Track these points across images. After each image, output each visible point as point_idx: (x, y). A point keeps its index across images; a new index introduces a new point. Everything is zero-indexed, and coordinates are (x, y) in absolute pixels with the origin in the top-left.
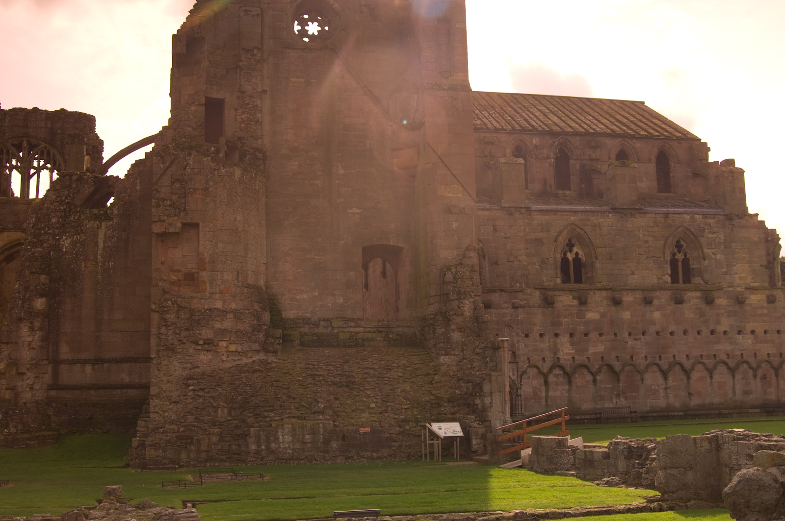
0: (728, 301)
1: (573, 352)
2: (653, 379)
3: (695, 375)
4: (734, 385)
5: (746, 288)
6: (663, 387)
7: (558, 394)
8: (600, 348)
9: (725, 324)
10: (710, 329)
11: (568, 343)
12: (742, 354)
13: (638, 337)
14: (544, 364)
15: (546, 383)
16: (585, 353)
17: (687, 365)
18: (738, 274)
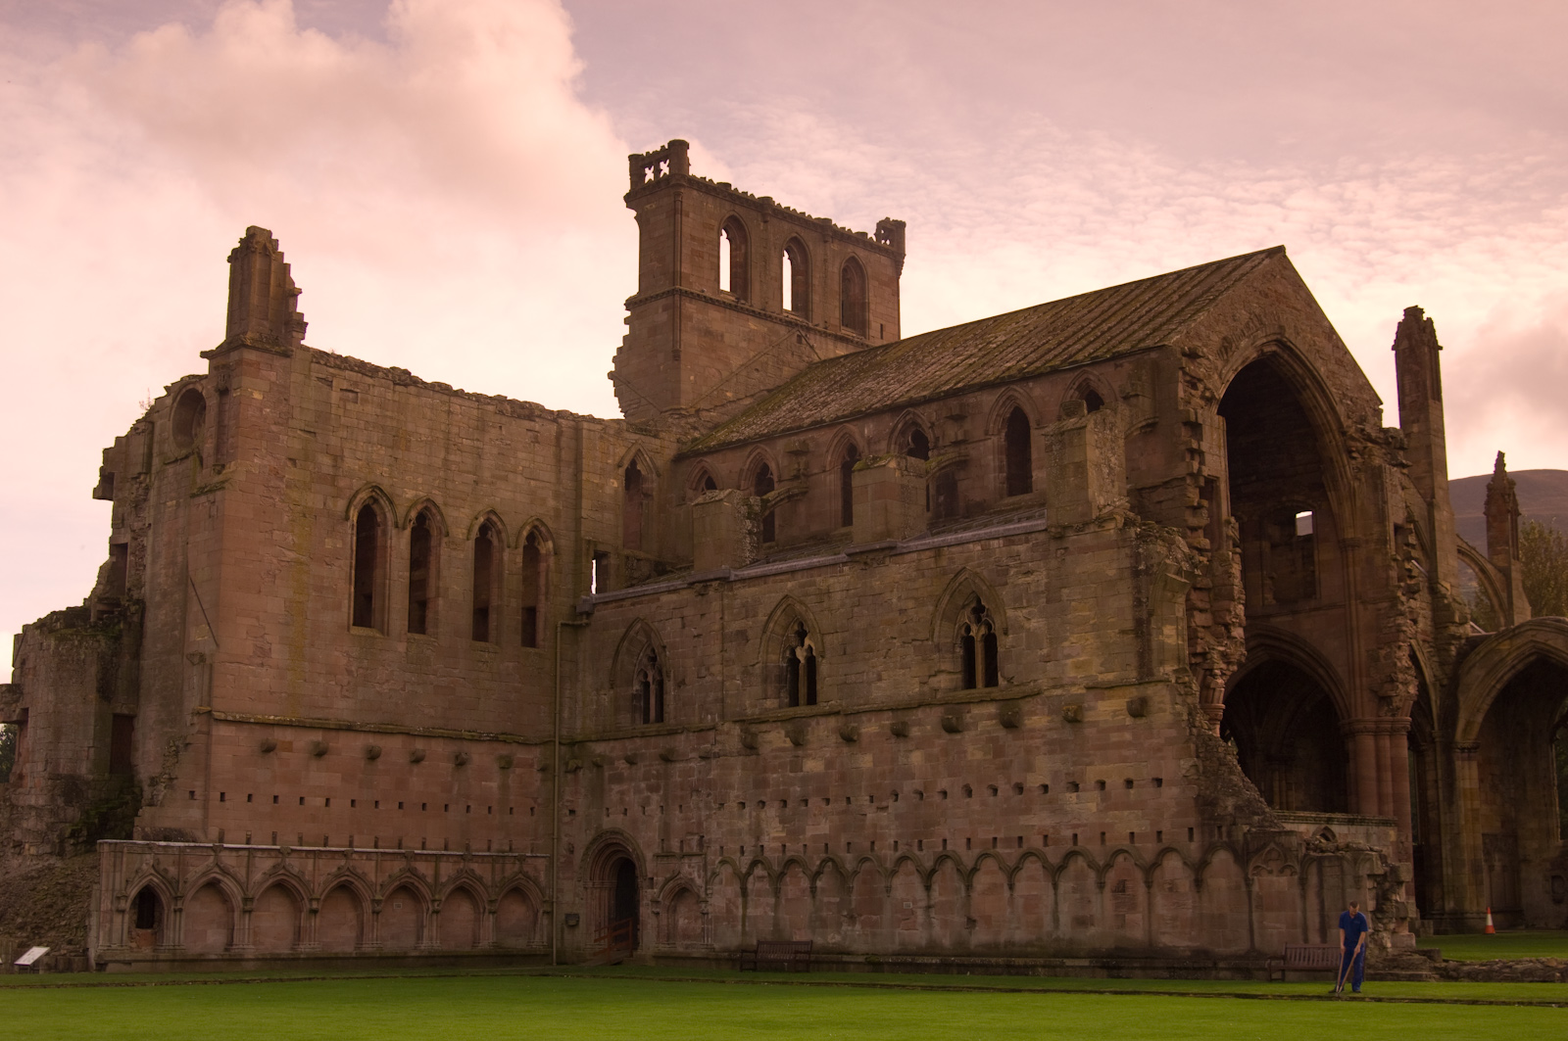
0: (1050, 718)
1: (784, 834)
2: (906, 888)
3: (981, 881)
4: (1056, 903)
5: (1088, 688)
6: (923, 904)
7: (759, 912)
8: (824, 828)
9: (1044, 769)
10: (1013, 783)
11: (777, 819)
12: (1075, 836)
13: (884, 804)
14: (743, 858)
15: (744, 892)
16: (801, 837)
17: (968, 858)
18: (1073, 657)
